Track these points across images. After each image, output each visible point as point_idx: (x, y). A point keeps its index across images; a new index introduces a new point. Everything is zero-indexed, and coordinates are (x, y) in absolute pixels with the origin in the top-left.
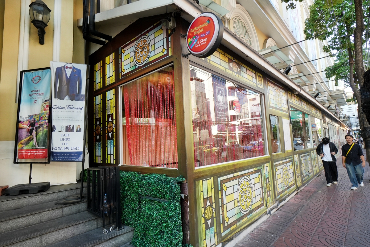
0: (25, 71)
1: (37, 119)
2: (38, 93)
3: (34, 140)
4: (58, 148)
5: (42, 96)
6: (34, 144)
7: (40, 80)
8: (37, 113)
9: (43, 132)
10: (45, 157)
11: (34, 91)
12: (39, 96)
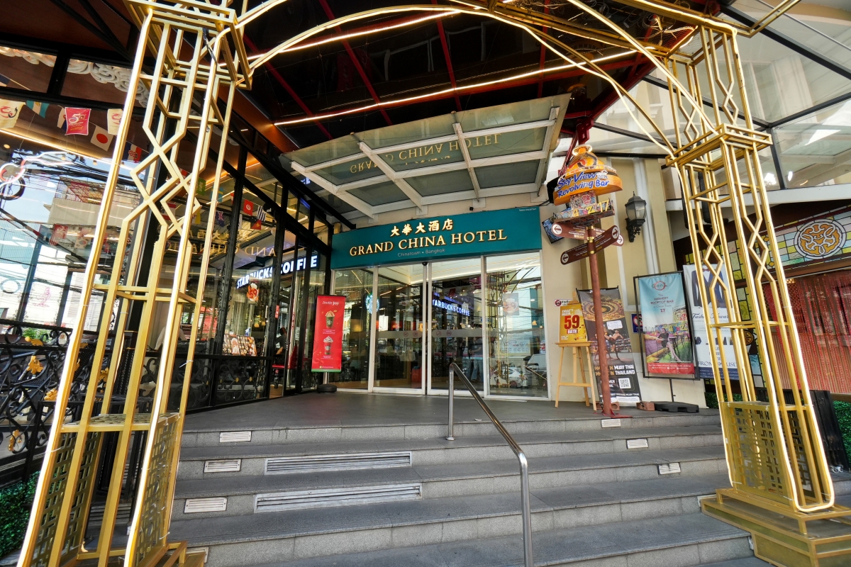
0: (638, 277)
1: (670, 330)
2: (666, 300)
3: (671, 352)
4: (706, 364)
5: (673, 305)
6: (673, 357)
7: (664, 286)
8: (668, 323)
9: (683, 344)
10: (691, 373)
11: (659, 299)
12: (668, 304)
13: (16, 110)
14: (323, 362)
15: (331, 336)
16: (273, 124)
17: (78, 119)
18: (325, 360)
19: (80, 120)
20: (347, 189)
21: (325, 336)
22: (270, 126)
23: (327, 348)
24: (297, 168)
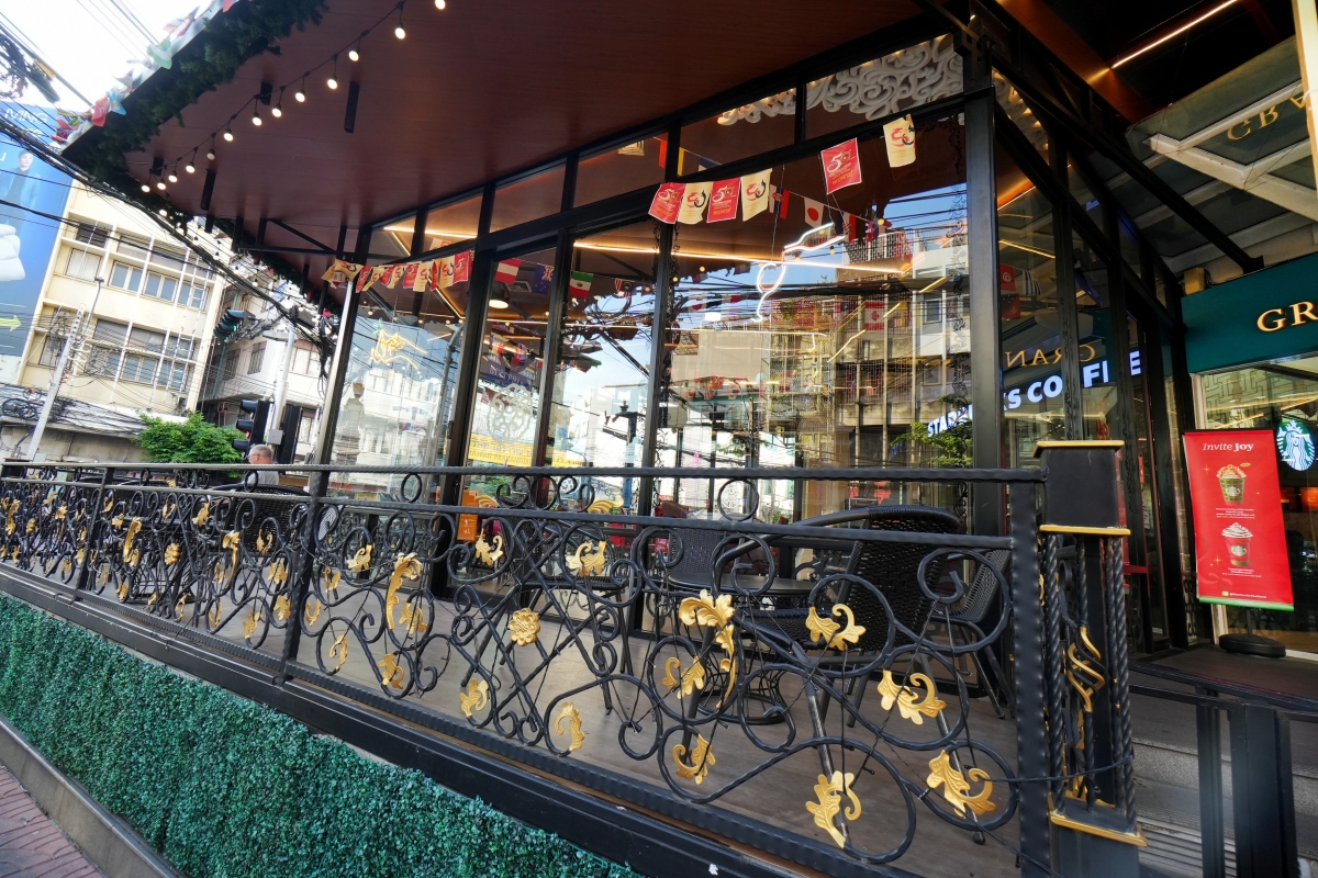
13: (764, 184)
14: (1230, 582)
15: (1243, 522)
16: (1110, 65)
17: (839, 163)
18: (1234, 578)
19: (844, 163)
20: (1271, 170)
21: (1228, 523)
22: (1104, 72)
23: (1237, 551)
24: (1164, 146)
